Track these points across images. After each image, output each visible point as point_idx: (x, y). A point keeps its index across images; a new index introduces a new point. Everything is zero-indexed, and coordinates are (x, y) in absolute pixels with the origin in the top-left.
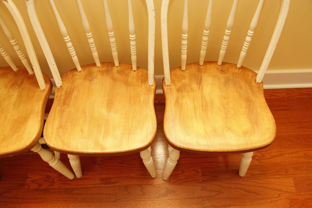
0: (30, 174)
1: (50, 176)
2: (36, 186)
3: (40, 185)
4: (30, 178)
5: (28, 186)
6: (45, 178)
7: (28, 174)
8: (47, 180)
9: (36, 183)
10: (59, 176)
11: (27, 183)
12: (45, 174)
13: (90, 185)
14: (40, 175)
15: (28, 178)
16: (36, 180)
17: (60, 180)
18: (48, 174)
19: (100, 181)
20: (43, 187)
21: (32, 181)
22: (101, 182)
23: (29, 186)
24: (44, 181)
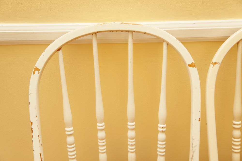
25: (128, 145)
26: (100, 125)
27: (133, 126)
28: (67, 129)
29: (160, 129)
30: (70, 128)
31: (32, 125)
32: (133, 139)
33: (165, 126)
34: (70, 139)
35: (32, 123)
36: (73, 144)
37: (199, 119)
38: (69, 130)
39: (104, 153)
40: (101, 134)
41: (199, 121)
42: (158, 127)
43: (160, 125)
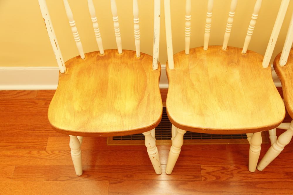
0: (203, 165)
1: (226, 168)
2: (214, 178)
3: (218, 178)
4: (205, 169)
5: (204, 179)
6: (221, 170)
7: (201, 165)
8: (224, 172)
9: (213, 176)
10: (236, 169)
11: (202, 175)
12: (220, 166)
13: (275, 179)
14: (214, 166)
15: (202, 169)
16: (212, 172)
17: (238, 173)
18: (224, 166)
19: (285, 175)
20: (223, 180)
21: (208, 173)
22: (286, 177)
23: (206, 178)
24: (221, 173)
25: (115, 32)
26: (94, 19)
27: (117, 19)
28: (70, 22)
29: (135, 22)
30: (72, 21)
31: (44, 21)
32: (118, 28)
33: (138, 19)
34: (74, 29)
35: (44, 19)
36: (76, 32)
37: (159, 16)
38: (72, 23)
39: (100, 37)
40: (96, 25)
41: (159, 17)
42: (133, 20)
43: (135, 19)
